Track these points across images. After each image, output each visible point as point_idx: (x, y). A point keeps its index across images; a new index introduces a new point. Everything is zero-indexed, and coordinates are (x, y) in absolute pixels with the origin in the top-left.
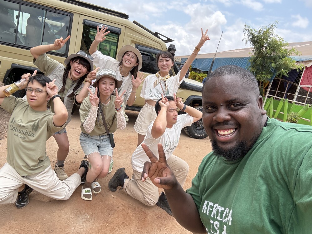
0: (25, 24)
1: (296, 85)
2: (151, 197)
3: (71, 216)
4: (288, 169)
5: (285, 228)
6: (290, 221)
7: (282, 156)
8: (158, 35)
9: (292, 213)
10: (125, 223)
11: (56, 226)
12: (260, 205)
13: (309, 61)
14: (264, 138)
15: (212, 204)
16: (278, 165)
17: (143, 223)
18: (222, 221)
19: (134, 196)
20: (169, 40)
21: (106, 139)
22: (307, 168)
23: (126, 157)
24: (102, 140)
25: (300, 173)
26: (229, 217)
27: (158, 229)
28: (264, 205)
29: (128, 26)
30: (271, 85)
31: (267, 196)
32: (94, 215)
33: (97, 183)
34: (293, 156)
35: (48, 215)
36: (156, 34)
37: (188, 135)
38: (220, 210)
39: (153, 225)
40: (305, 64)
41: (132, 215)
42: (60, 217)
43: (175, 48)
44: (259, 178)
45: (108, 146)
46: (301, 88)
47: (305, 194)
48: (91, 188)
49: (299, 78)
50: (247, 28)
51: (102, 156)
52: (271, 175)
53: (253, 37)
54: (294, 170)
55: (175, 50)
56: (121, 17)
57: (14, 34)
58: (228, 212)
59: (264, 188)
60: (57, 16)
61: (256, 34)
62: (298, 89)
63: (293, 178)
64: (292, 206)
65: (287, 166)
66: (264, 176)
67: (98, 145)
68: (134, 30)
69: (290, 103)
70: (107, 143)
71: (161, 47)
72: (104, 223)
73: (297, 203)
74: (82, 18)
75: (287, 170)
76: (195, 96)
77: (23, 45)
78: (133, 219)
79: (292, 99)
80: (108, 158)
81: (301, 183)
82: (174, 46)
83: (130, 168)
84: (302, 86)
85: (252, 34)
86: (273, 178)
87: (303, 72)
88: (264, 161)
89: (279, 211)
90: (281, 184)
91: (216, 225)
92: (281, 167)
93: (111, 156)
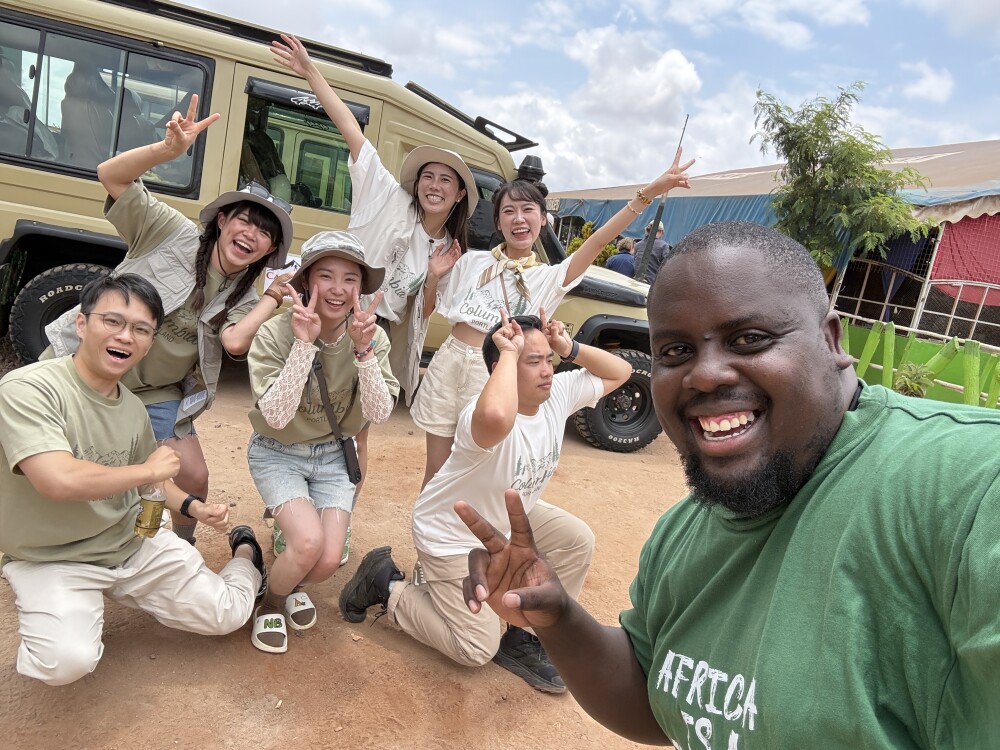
0: (59, 94)
1: (918, 278)
2: (477, 638)
3: (222, 703)
4: (932, 541)
5: (925, 731)
6: (942, 710)
7: (909, 501)
8: (488, 126)
9: (948, 684)
10: (397, 720)
11: (174, 737)
12: (844, 661)
13: (955, 205)
14: (850, 445)
15: (690, 663)
16: (898, 530)
17: (452, 719)
18: (722, 717)
19: (421, 637)
20: (522, 143)
21: (333, 457)
22: (990, 540)
23: (394, 515)
24: (320, 458)
25: (968, 554)
26: (747, 704)
27: (501, 736)
28: (857, 661)
29: (392, 99)
30: (841, 282)
31: (865, 630)
32: (294, 699)
33: (302, 596)
34: (944, 501)
35: (148, 702)
36: (480, 124)
37: (589, 439)
38: (714, 682)
39: (486, 724)
40: (945, 214)
41: (419, 695)
42: (186, 706)
43: (541, 166)
44: (841, 574)
45: (341, 478)
46: (934, 290)
47: (985, 620)
48: (284, 611)
49: (927, 257)
50: (763, 102)
51: (319, 511)
52: (876, 563)
53: (782, 132)
54: (950, 547)
55: (539, 174)
56: (368, 71)
57: (24, 124)
58: (742, 686)
59: (855, 604)
60: (163, 69)
61: (791, 121)
62: (925, 293)
63: (948, 572)
64: (944, 662)
65: (926, 533)
66: (854, 565)
67: (307, 475)
68: (410, 110)
69: (901, 337)
70: (335, 469)
71: (496, 163)
72: (328, 723)
73: (959, 650)
74: (245, 73)
75: (928, 544)
76: (608, 317)
77: (52, 160)
78: (421, 707)
79: (908, 322)
80: (338, 517)
81: (970, 586)
82: (538, 161)
83: (405, 546)
84: (936, 281)
85: (780, 120)
86: (885, 574)
87: (940, 239)
88: (853, 518)
89: (904, 678)
90: (909, 592)
91: (704, 730)
92: (908, 536)
93: (349, 510)
